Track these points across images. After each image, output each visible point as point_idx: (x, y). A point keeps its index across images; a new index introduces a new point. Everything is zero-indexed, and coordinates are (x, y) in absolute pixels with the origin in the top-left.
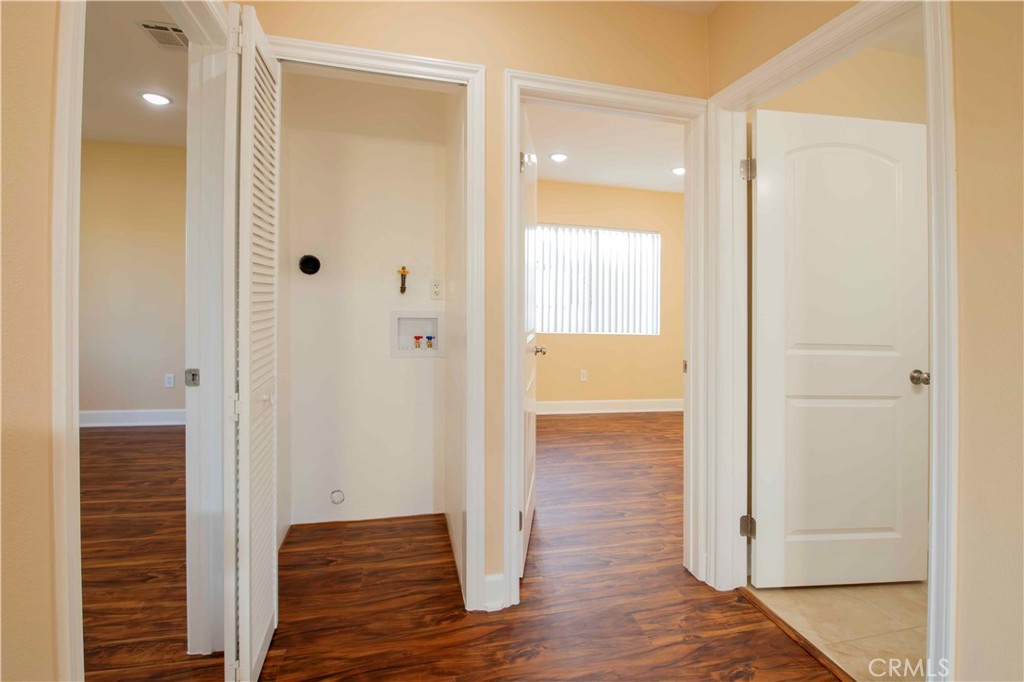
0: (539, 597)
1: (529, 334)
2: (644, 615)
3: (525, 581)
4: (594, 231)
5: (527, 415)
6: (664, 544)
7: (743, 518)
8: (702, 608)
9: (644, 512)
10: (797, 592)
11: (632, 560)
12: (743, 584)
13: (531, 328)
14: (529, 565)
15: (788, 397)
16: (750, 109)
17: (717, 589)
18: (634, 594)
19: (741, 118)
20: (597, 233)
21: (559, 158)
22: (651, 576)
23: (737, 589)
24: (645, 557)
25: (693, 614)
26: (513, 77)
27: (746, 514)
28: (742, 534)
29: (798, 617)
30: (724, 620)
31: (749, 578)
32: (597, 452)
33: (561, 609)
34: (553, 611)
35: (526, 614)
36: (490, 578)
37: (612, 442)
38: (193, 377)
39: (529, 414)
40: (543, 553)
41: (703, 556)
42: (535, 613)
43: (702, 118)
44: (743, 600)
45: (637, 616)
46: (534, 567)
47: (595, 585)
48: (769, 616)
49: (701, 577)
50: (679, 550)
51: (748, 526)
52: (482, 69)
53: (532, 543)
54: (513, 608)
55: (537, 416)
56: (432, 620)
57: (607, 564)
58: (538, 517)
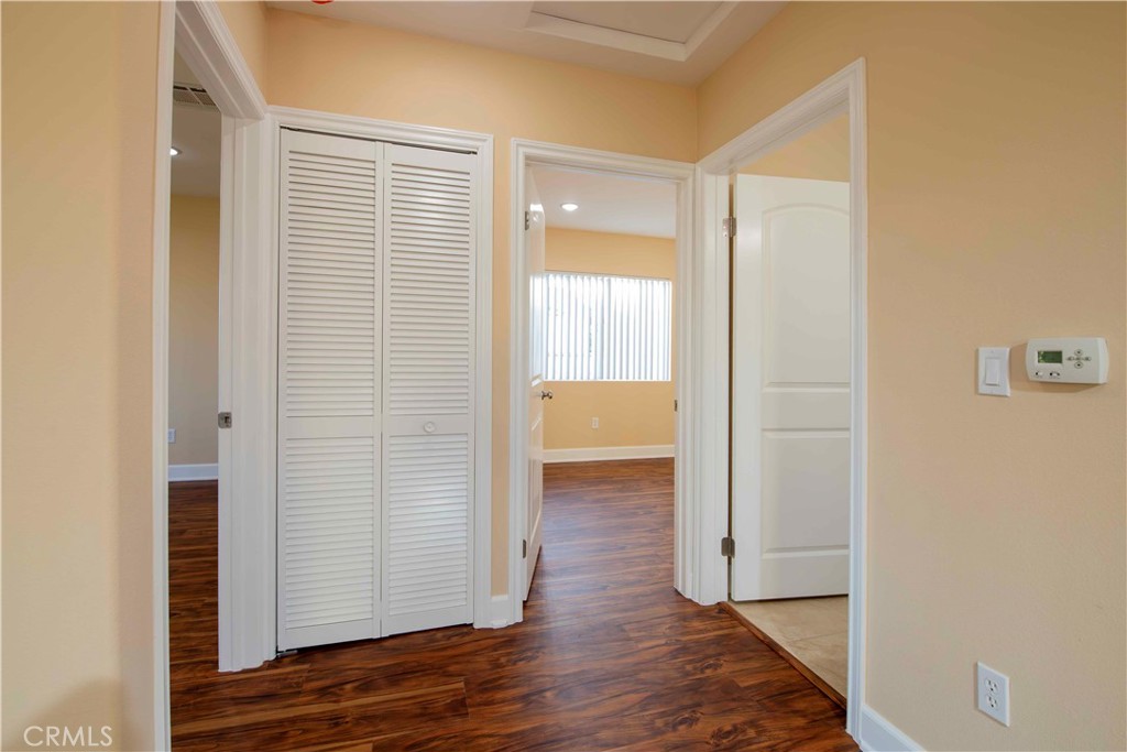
0: (539, 615)
1: (535, 378)
2: (635, 626)
3: (529, 604)
4: (606, 279)
5: (532, 463)
6: (659, 570)
7: (724, 539)
8: (685, 619)
9: (643, 545)
10: (771, 605)
11: (628, 584)
12: (725, 599)
13: (537, 373)
14: (533, 591)
15: (764, 430)
16: (732, 172)
17: (701, 604)
18: (626, 610)
19: (724, 181)
20: (609, 280)
21: (570, 207)
22: (642, 596)
23: (719, 603)
24: (640, 581)
25: (677, 624)
26: (518, 145)
27: (726, 536)
28: (723, 554)
29: (766, 623)
30: (701, 627)
31: (729, 595)
32: (605, 496)
33: (560, 624)
34: (553, 625)
35: (529, 629)
36: (496, 599)
37: (620, 486)
38: (226, 420)
39: (534, 462)
40: (547, 581)
41: (689, 575)
42: (537, 628)
43: (690, 180)
44: (725, 611)
45: (627, 627)
46: (538, 593)
47: (589, 605)
48: (743, 622)
49: (688, 596)
50: (670, 574)
51: (728, 547)
52: (490, 138)
53: (537, 573)
54: (517, 625)
55: (544, 464)
56: (444, 636)
57: (604, 588)
58: (544, 552)
